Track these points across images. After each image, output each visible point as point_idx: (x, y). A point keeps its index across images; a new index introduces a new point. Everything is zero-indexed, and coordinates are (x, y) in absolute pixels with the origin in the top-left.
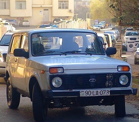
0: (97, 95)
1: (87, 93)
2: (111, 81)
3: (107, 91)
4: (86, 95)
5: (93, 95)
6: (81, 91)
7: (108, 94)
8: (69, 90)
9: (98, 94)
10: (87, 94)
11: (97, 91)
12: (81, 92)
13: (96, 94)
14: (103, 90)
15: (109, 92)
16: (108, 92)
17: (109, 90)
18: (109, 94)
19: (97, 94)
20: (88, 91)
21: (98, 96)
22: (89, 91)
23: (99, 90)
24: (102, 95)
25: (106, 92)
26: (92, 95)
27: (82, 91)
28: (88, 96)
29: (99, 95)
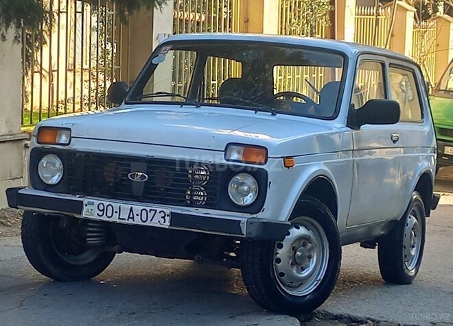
0: (131, 221)
1: (103, 210)
2: (202, 189)
3: (160, 212)
4: (98, 214)
5: (119, 218)
6: (86, 201)
7: (165, 222)
8: (78, 196)
9: (133, 218)
10: (101, 213)
11: (131, 210)
12: (86, 205)
13: (129, 217)
14: (148, 209)
15: (167, 218)
16: (164, 217)
17: (167, 211)
18: (167, 225)
19: (131, 216)
20: (106, 204)
21: (134, 223)
22: (109, 205)
23: (137, 208)
24: (145, 222)
25: (158, 217)
26: (115, 219)
27: (89, 203)
28: (104, 218)
29: (137, 221)
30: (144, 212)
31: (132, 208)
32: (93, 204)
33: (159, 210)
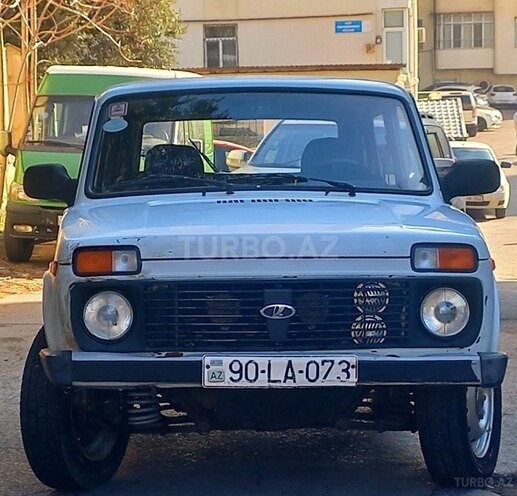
0: (290, 384)
1: (240, 371)
2: (378, 318)
3: (340, 363)
4: (231, 378)
5: (269, 381)
6: (207, 360)
7: (348, 377)
8: (164, 354)
9: (293, 378)
10: (236, 376)
11: (290, 364)
12: (208, 367)
13: (286, 377)
14: (319, 360)
15: (353, 372)
16: (346, 370)
17: (353, 360)
18: (353, 381)
19: (290, 375)
20: (244, 360)
21: (294, 385)
22: (251, 362)
23: (300, 361)
24: (313, 381)
25: (337, 370)
26: (262, 382)
27: (213, 362)
28: (244, 384)
29: (301, 381)
30: (313, 367)
31: (290, 362)
32: (221, 363)
33: (337, 360)
